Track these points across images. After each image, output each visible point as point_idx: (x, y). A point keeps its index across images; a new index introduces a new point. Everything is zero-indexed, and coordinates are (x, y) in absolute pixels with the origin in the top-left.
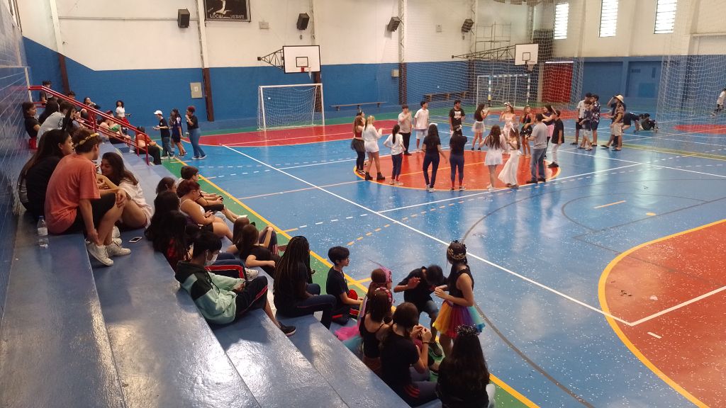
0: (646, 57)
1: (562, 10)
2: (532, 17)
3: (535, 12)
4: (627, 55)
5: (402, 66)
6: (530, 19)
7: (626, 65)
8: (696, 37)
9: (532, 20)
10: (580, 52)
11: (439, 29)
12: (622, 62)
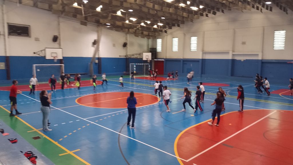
0: (188, 59)
1: (159, 41)
2: (149, 43)
3: (150, 41)
4: (182, 58)
5: (99, 59)
7: (182, 62)
8: (204, 53)
10: (166, 57)
11: (114, 45)
12: (180, 61)
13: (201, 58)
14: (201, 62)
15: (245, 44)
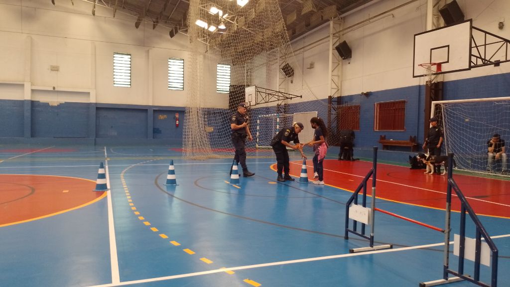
15: (57, 70)
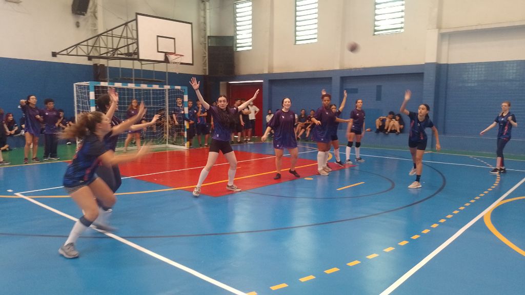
1: (244, 11)
2: (205, 18)
3: (208, 11)
4: (337, 68)
6: (202, 20)
7: (336, 82)
9: (205, 23)
10: (271, 67)
12: (331, 78)
13: (431, 58)
14: (430, 78)
